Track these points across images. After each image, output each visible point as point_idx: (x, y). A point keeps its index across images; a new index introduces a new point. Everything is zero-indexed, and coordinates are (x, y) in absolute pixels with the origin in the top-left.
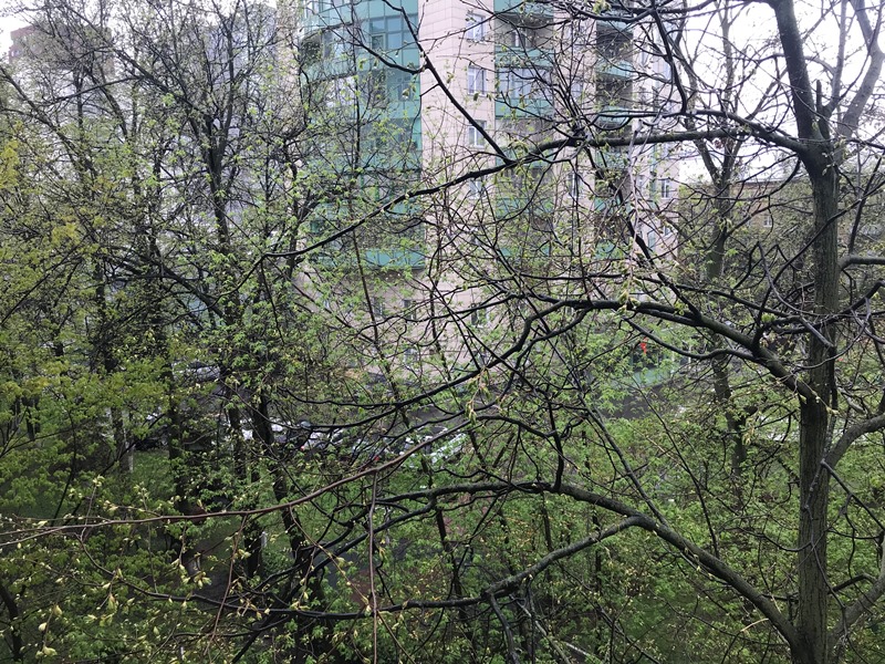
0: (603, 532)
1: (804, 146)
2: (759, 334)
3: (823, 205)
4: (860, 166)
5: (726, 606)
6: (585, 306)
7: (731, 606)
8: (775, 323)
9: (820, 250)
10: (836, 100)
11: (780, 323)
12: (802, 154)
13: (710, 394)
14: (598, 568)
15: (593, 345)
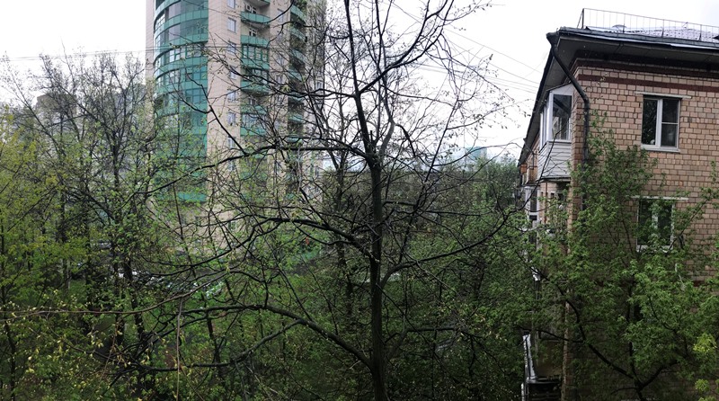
1: (367, 155)
6: (279, 221)
12: (367, 159)
13: (336, 263)
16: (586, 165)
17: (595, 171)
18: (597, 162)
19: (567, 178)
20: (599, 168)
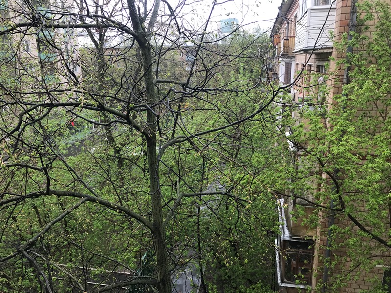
0: (73, 207)
1: (136, 34)
2: (128, 113)
3: (146, 59)
4: (156, 43)
5: (123, 225)
6: (51, 106)
7: (124, 225)
8: (135, 108)
9: (147, 77)
10: (146, 15)
11: (137, 107)
12: (135, 37)
13: (105, 141)
14: (66, 226)
15: (51, 125)
16: (352, 33)
17: (363, 38)
18: (366, 28)
19: (329, 48)
20: (368, 34)
